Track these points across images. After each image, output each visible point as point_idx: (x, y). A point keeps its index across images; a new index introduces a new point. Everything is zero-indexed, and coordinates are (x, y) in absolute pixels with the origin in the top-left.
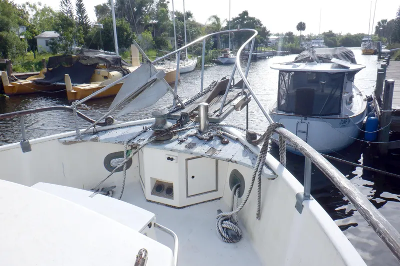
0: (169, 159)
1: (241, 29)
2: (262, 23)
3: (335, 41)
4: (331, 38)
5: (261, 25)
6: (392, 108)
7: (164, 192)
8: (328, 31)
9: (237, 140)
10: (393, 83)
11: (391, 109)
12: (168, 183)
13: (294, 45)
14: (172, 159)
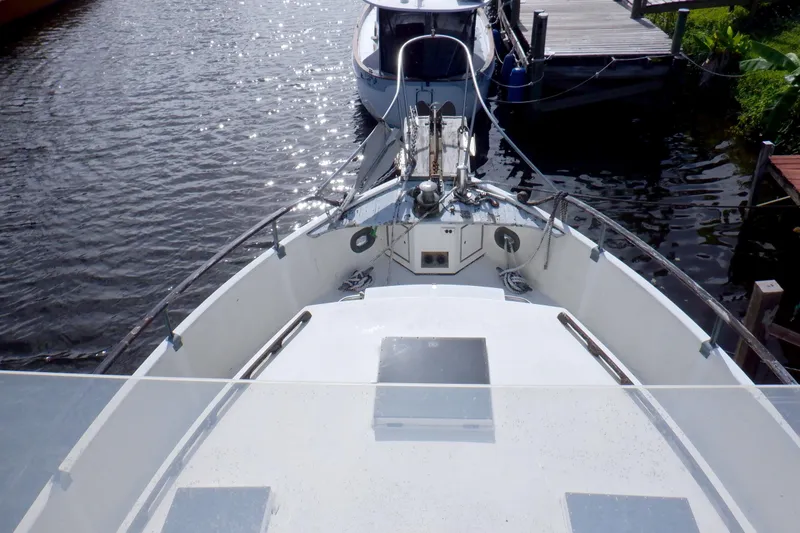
0: (447, 231)
1: (437, 36)
6: (545, 54)
7: (435, 262)
9: (505, 201)
10: (546, 19)
11: (544, 56)
12: (437, 253)
14: (451, 232)
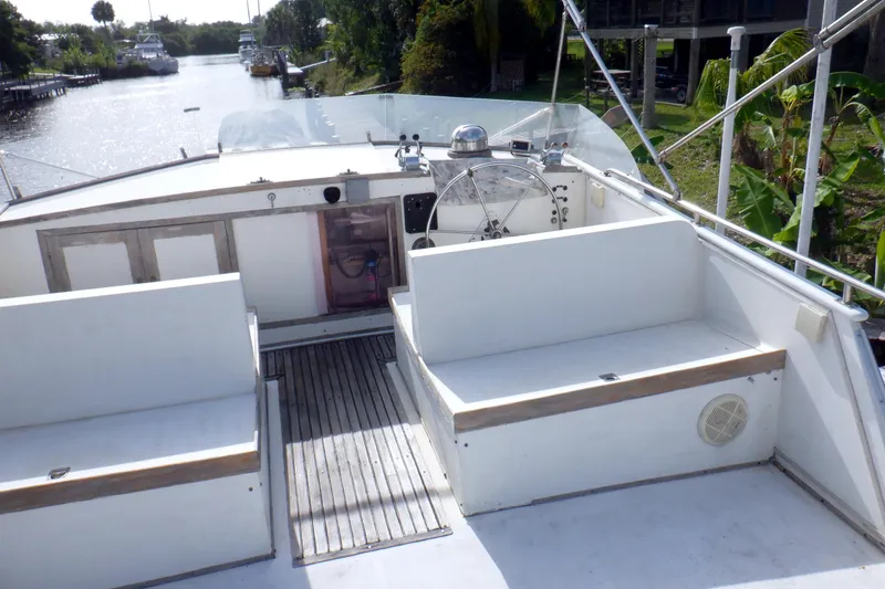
2: (18, 11)
3: (181, 42)
4: (171, 35)
5: (19, 16)
8: (159, 19)
13: (100, 58)
